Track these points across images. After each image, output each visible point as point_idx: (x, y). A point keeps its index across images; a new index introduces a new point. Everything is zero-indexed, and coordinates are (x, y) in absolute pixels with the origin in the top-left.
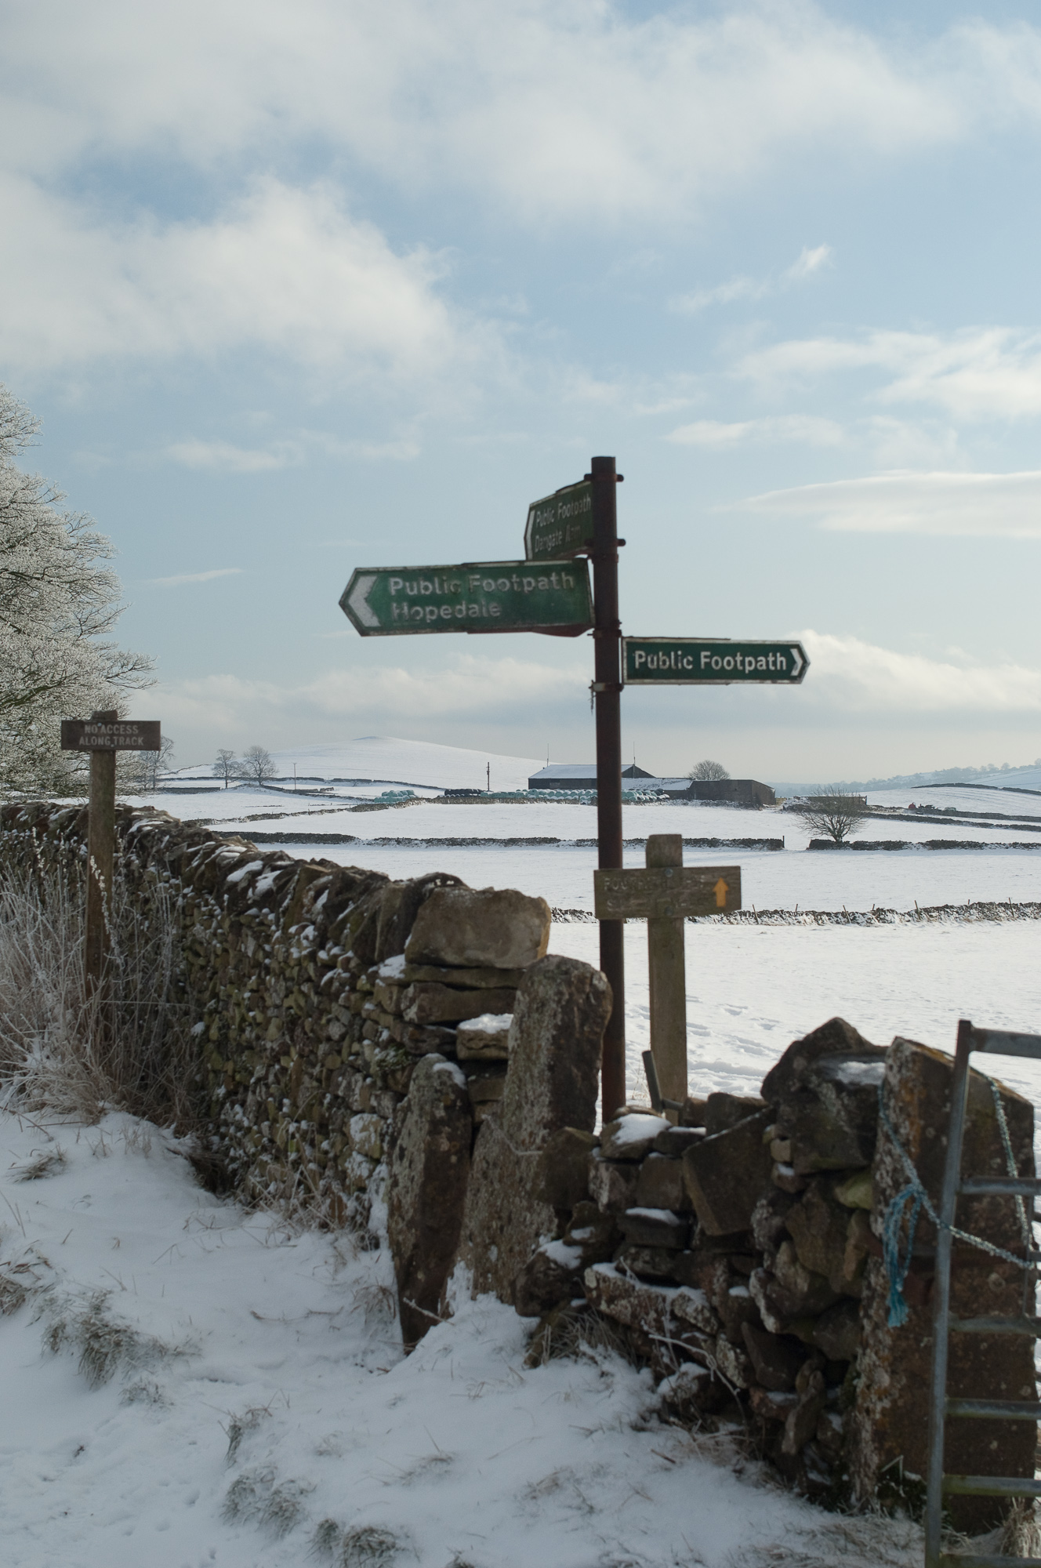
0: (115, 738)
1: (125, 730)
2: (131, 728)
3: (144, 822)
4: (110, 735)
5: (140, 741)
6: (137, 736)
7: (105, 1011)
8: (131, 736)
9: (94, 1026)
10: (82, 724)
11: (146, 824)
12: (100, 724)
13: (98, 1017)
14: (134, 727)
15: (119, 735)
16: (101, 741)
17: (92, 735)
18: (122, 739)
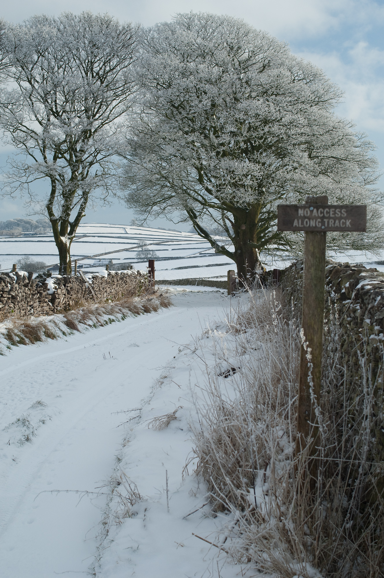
0: (325, 220)
1: (335, 213)
2: (341, 212)
3: (366, 282)
4: (321, 218)
5: (348, 223)
6: (345, 219)
7: (313, 466)
8: (340, 218)
9: (300, 482)
10: (296, 208)
11: (367, 284)
12: (312, 208)
13: (305, 471)
14: (343, 211)
15: (329, 218)
16: (313, 223)
17: (305, 217)
18: (331, 222)
